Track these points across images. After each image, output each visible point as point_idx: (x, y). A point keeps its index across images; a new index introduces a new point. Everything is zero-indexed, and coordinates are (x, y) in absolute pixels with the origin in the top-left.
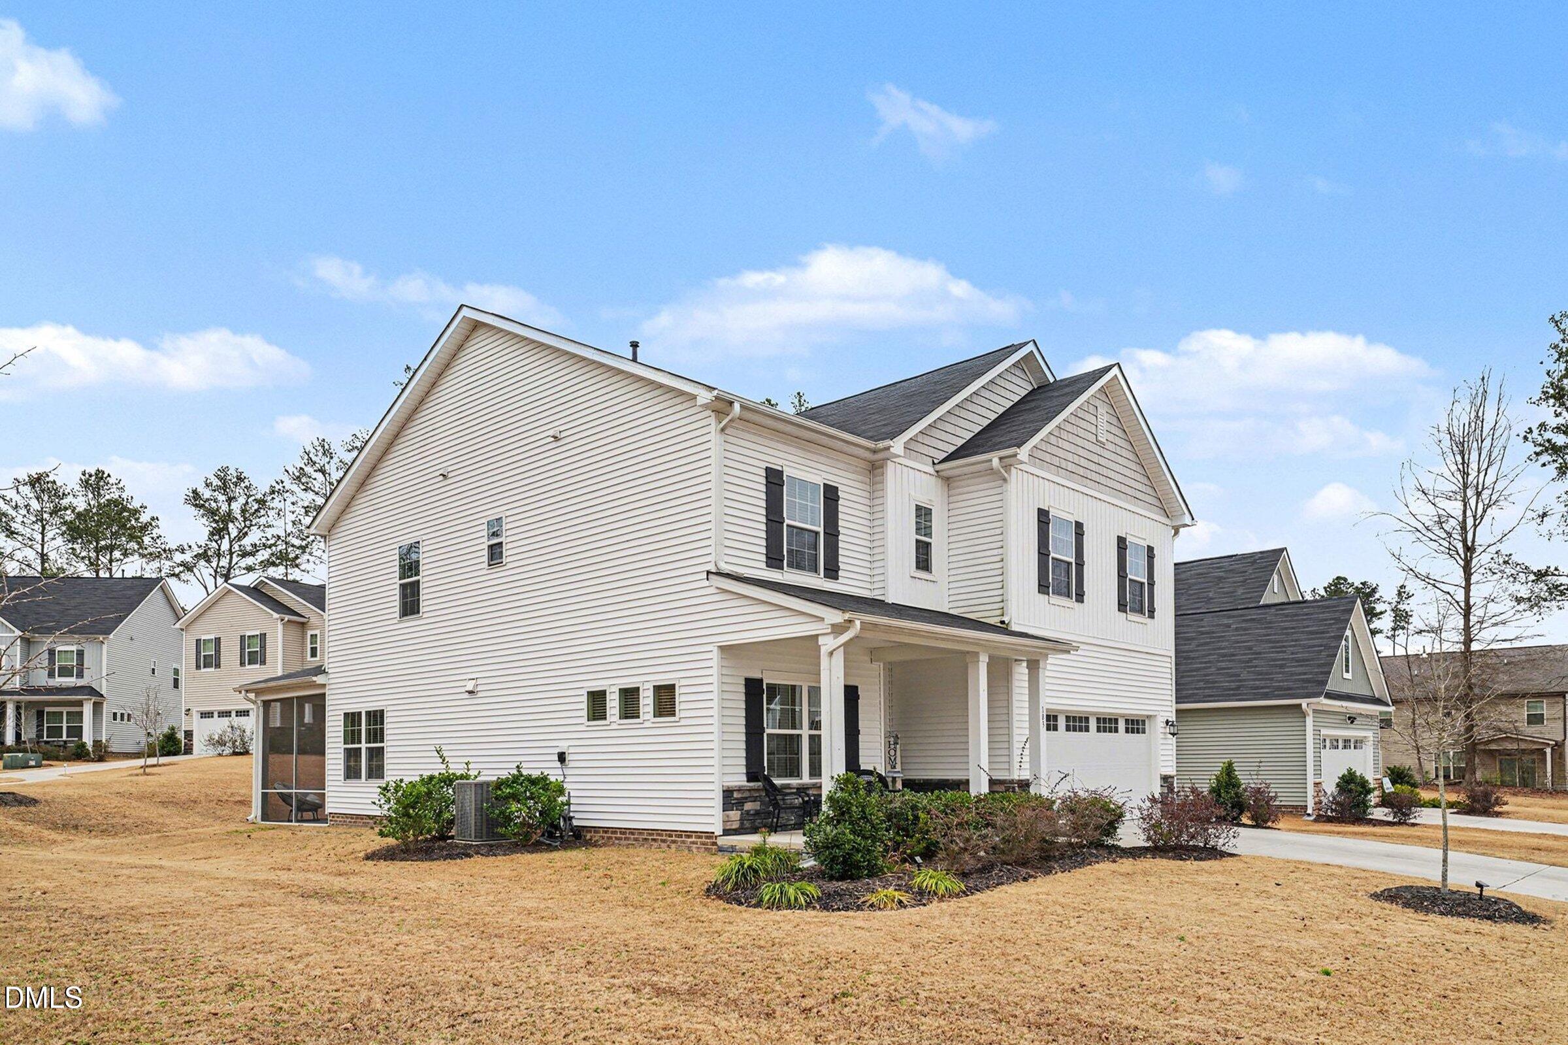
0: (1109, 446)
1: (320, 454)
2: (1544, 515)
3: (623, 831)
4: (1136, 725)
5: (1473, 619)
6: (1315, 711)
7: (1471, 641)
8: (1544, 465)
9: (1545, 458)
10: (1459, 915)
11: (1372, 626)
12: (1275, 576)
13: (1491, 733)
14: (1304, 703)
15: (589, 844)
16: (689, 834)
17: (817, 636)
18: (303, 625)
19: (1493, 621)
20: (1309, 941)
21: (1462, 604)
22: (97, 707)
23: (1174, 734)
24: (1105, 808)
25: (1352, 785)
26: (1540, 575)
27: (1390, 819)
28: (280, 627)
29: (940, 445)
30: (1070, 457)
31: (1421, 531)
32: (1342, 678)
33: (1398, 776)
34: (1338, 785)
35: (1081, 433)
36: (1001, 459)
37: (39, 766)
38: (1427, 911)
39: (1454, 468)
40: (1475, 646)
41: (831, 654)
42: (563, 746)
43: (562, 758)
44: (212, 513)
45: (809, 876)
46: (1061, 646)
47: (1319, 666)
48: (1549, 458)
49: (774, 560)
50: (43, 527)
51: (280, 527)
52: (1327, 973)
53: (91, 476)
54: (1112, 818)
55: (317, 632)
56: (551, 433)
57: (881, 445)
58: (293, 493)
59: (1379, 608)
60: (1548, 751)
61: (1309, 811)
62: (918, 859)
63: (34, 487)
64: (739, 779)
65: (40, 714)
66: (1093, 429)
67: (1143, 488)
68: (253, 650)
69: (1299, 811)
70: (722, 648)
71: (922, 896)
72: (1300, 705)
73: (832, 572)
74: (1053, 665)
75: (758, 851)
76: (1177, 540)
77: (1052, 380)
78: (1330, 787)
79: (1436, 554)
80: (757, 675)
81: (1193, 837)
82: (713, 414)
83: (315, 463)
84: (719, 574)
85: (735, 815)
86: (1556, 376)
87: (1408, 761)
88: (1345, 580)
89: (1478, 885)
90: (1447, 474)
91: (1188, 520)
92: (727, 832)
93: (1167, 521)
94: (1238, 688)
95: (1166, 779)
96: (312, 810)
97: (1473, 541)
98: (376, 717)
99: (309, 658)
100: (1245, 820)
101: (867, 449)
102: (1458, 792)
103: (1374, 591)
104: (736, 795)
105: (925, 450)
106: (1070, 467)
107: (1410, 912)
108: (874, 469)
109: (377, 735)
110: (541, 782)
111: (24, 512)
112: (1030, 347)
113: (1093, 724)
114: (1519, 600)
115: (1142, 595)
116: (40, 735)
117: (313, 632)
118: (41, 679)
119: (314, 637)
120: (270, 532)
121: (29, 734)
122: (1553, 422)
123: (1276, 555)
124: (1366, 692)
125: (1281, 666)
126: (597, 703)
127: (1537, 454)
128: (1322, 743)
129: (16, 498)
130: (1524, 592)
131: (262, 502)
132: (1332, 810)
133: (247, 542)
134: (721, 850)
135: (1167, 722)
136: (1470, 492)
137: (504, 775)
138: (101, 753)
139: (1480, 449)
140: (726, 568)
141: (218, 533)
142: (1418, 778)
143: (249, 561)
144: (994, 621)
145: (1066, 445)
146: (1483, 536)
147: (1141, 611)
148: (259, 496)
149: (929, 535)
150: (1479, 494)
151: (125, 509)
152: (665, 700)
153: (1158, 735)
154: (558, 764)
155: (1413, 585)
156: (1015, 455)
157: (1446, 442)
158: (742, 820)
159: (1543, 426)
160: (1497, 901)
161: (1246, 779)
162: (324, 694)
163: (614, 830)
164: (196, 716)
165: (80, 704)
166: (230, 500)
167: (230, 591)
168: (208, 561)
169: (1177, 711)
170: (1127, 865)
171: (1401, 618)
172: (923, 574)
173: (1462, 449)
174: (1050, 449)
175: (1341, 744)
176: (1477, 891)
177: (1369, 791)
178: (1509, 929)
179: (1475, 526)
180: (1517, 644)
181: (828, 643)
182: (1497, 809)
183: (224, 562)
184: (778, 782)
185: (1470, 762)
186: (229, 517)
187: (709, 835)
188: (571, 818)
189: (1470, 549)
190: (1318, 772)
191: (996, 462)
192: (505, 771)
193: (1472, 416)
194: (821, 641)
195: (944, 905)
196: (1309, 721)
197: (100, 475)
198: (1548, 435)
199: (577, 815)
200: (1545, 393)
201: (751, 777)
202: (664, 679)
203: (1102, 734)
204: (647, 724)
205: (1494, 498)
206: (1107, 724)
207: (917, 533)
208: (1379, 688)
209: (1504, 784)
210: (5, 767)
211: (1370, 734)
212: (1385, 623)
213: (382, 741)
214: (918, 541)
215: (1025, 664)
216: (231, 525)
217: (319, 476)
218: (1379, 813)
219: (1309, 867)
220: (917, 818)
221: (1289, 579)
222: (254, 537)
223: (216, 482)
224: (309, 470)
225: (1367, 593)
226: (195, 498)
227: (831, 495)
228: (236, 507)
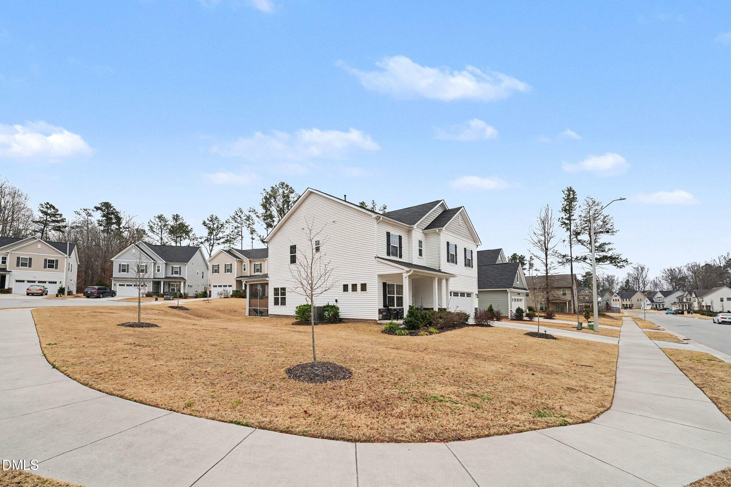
0: (462, 226)
1: (239, 212)
2: (564, 241)
3: (352, 319)
4: (469, 295)
5: (548, 268)
6: (510, 292)
7: (548, 273)
8: (563, 228)
9: (564, 226)
10: (541, 338)
11: (524, 267)
12: (499, 256)
13: (553, 298)
14: (508, 290)
15: (343, 322)
16: (370, 320)
17: (402, 273)
18: (242, 262)
19: (553, 268)
20: (511, 342)
21: (545, 264)
22: (185, 283)
23: (478, 297)
24: (466, 314)
25: (519, 311)
26: (564, 256)
27: (528, 319)
28: (236, 261)
29: (423, 225)
30: (453, 229)
31: (535, 244)
32: (517, 283)
33: (530, 309)
34: (516, 311)
35: (456, 223)
36: (439, 230)
37: (173, 300)
38: (535, 337)
39: (542, 228)
40: (549, 274)
41: (406, 278)
42: (336, 298)
43: (336, 301)
44: (209, 228)
45: (403, 329)
46: (453, 276)
47: (511, 280)
48: (565, 226)
49: (388, 254)
50: (162, 230)
51: (228, 232)
52: (515, 346)
53: (175, 216)
54: (467, 317)
55: (246, 264)
56: (333, 220)
57: (412, 226)
58: (232, 223)
59: (525, 262)
60: (567, 303)
61: (509, 318)
62: (428, 325)
63: (159, 219)
64: (382, 307)
65: (169, 285)
66: (458, 222)
67: (470, 236)
68: (229, 269)
69: (506, 317)
70: (378, 275)
71: (431, 333)
72: (507, 290)
73: (401, 257)
74: (451, 280)
75: (391, 324)
76: (478, 248)
77: (448, 209)
78: (514, 311)
79: (538, 250)
80: (385, 282)
81: (484, 322)
82: (375, 220)
83: (238, 215)
84: (378, 257)
85: (381, 315)
86: (565, 205)
87: (533, 305)
88: (516, 254)
89: (545, 331)
90: (541, 230)
91: (480, 243)
92: (379, 320)
93: (475, 244)
94: (491, 285)
95: (476, 309)
96: (264, 313)
97: (547, 247)
98: (284, 289)
99: (243, 271)
100: (495, 319)
101: (408, 227)
102: (544, 313)
103: (524, 257)
104: (381, 311)
105: (421, 227)
106: (454, 231)
107: (531, 337)
108: (409, 231)
109: (284, 294)
110: (334, 306)
111: (156, 226)
112: (443, 201)
113: (459, 295)
114: (560, 263)
115: (470, 262)
116: (169, 290)
117: (244, 264)
118: (170, 275)
119: (245, 265)
120: (225, 234)
121: (166, 290)
122: (565, 217)
123: (500, 250)
124: (522, 287)
125: (502, 280)
126: (345, 288)
127: (561, 225)
128: (512, 300)
129: (155, 222)
130: (560, 260)
131: (222, 225)
132: (515, 317)
133: (218, 236)
134: (378, 324)
135: (476, 294)
136: (546, 234)
137: (325, 305)
138: (186, 296)
139: (548, 223)
140: (379, 256)
141: (211, 233)
142: (535, 310)
143: (218, 241)
144: (437, 269)
145: (452, 226)
146: (550, 246)
147: (470, 267)
148: (222, 223)
149: (422, 247)
150: (548, 235)
151: (184, 226)
152: (364, 287)
153: (474, 296)
154: (335, 302)
155: (533, 257)
156: (442, 229)
157: (540, 221)
158: (382, 317)
159: (562, 218)
160: (548, 335)
161: (495, 309)
162: (268, 283)
163: (350, 319)
164: (212, 287)
165: (180, 282)
166: (213, 224)
167: (222, 251)
168: (208, 242)
169: (478, 291)
170: (471, 328)
171: (531, 265)
172: (420, 257)
173: (543, 223)
174: (449, 227)
175: (516, 300)
176: (545, 333)
177: (523, 312)
178: (551, 340)
179: (548, 243)
180: (558, 274)
181: (405, 275)
182: (554, 317)
183: (212, 242)
184: (390, 308)
185: (548, 306)
186: (213, 230)
187: (375, 320)
188: (339, 316)
189: (547, 249)
190: (511, 308)
191: (437, 231)
192: (325, 304)
193: (546, 215)
194: (403, 274)
195: (435, 335)
196: (509, 294)
197: (177, 216)
198: (564, 220)
199: (341, 315)
200: (562, 209)
201: (384, 306)
202: (363, 282)
203: (461, 297)
204: (359, 293)
205: (552, 236)
206: (463, 295)
207: (419, 247)
208: (526, 286)
209: (556, 312)
210: (165, 299)
211: (523, 298)
212: (527, 266)
213: (285, 295)
214: (419, 249)
215: (445, 280)
216: (214, 232)
217: (239, 218)
218: (525, 318)
219: (510, 329)
220: (426, 316)
221: (503, 258)
222: (220, 235)
223: (210, 219)
224: (236, 216)
225: (522, 258)
226: (204, 223)
227: (400, 238)
228: (215, 226)
